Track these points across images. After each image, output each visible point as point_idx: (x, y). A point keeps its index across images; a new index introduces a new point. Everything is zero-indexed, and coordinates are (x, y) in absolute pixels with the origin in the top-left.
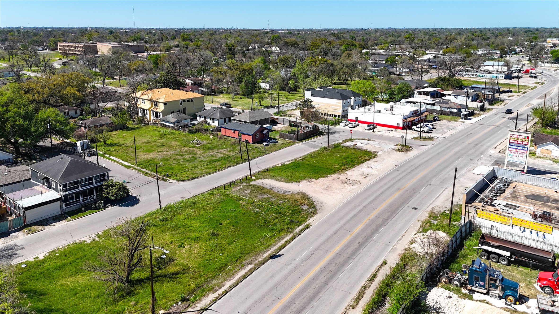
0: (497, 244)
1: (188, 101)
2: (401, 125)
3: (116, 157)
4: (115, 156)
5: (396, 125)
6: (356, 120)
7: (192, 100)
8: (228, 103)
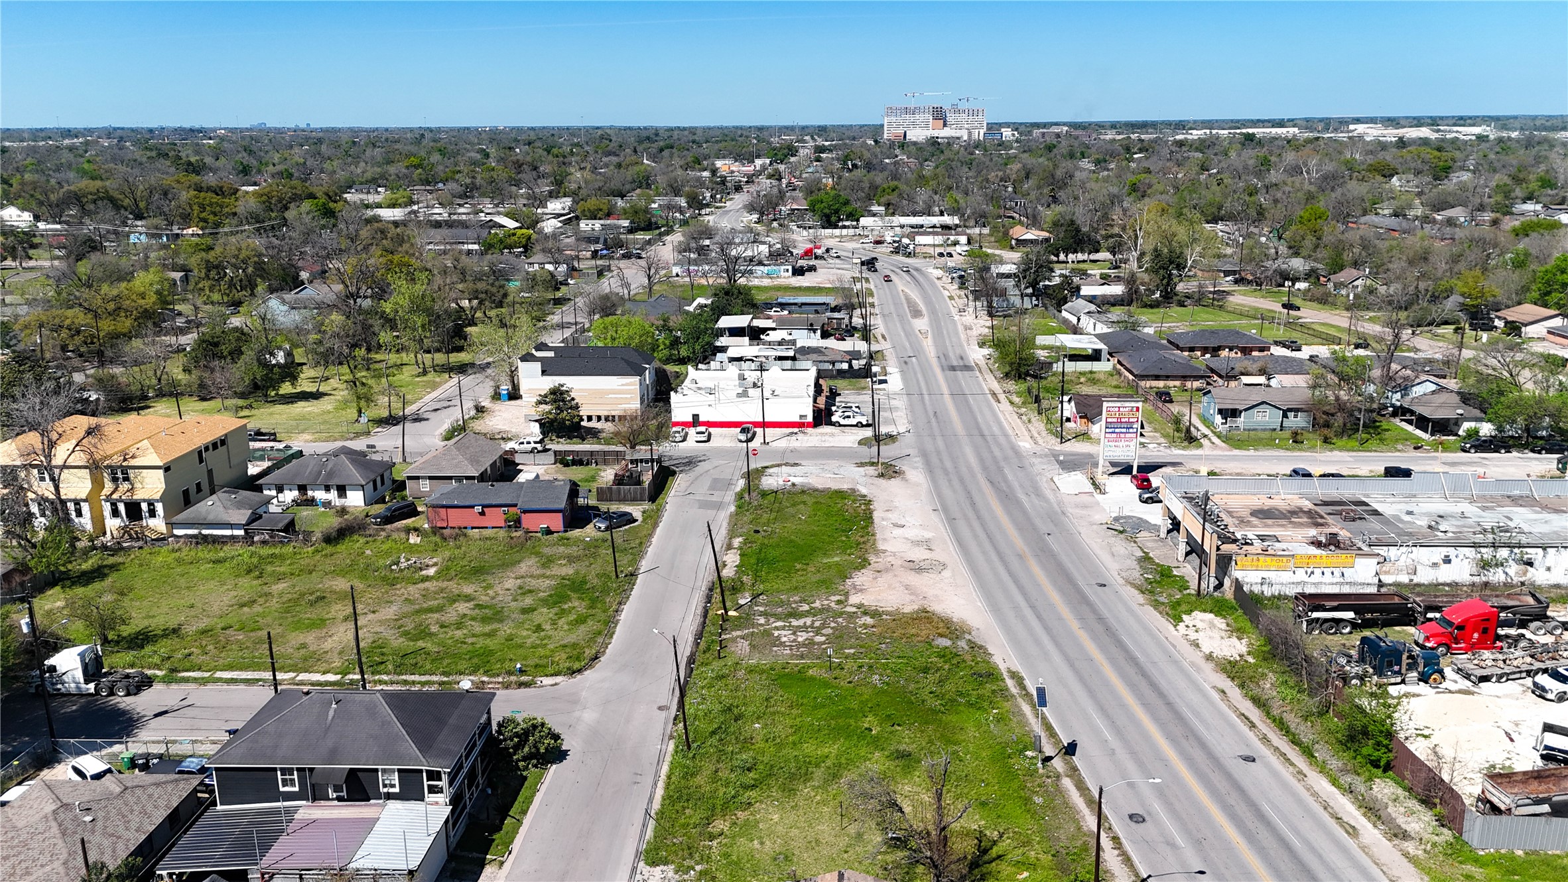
0: (1335, 604)
1: (214, 446)
2: (810, 419)
3: (241, 670)
4: (231, 668)
5: (797, 419)
6: (696, 421)
7: (223, 442)
8: (263, 430)
